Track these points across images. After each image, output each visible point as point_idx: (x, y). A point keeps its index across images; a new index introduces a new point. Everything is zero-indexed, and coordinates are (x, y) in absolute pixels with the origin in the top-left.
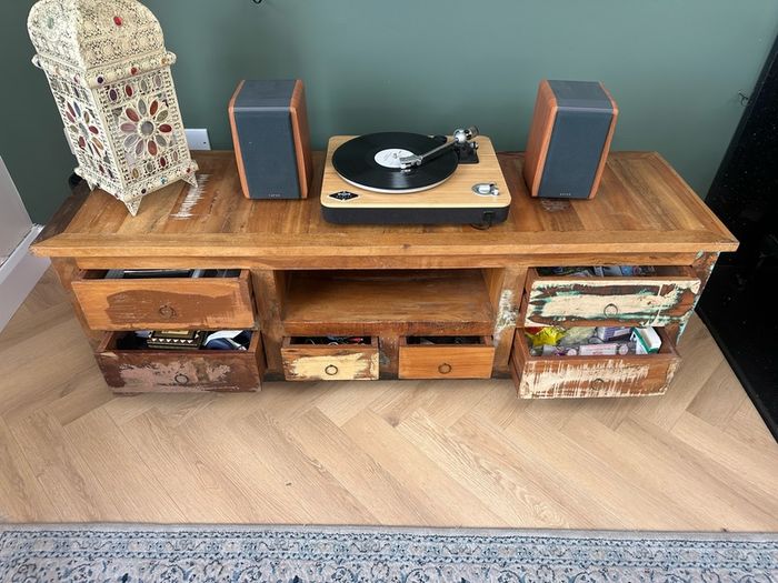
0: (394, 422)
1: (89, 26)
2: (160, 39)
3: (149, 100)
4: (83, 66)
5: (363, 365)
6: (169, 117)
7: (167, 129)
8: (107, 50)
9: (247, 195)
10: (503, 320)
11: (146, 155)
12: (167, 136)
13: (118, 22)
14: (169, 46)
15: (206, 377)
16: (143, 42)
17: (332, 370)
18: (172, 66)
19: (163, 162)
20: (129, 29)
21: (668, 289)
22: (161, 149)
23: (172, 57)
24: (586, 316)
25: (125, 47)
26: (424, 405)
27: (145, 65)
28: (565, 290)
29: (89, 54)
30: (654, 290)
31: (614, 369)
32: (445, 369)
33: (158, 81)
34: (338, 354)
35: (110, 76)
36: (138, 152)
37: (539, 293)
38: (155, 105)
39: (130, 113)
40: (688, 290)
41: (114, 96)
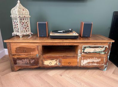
0: (61, 76)
1: (19, 9)
2: (29, 14)
3: (26, 21)
4: (18, 14)
5: (56, 62)
6: (28, 25)
7: (28, 26)
8: (21, 13)
9: (39, 36)
10: (79, 56)
11: (24, 29)
12: (28, 27)
13: (23, 10)
14: (30, 15)
15: (30, 62)
16: (26, 13)
17: (50, 63)
18: (30, 18)
19: (26, 31)
20: (25, 11)
21: (103, 47)
22: (26, 29)
23: (30, 16)
24: (91, 52)
25: (24, 13)
26: (66, 73)
27: (26, 16)
28: (87, 47)
29: (19, 13)
30: (101, 47)
31: (95, 59)
32: (70, 63)
33: (28, 19)
34: (52, 60)
35: (21, 16)
36: (23, 28)
37: (83, 48)
38: (26, 22)
39: (23, 22)
40: (106, 47)
41: (21, 19)
